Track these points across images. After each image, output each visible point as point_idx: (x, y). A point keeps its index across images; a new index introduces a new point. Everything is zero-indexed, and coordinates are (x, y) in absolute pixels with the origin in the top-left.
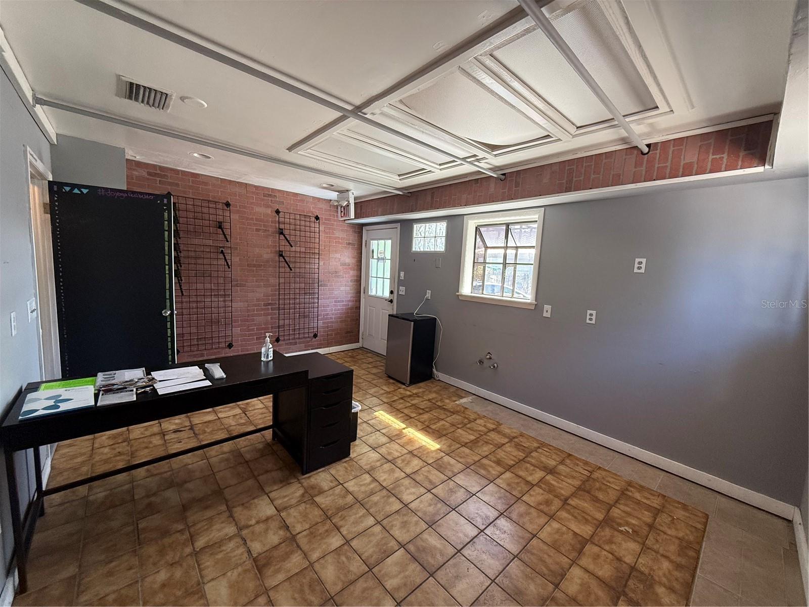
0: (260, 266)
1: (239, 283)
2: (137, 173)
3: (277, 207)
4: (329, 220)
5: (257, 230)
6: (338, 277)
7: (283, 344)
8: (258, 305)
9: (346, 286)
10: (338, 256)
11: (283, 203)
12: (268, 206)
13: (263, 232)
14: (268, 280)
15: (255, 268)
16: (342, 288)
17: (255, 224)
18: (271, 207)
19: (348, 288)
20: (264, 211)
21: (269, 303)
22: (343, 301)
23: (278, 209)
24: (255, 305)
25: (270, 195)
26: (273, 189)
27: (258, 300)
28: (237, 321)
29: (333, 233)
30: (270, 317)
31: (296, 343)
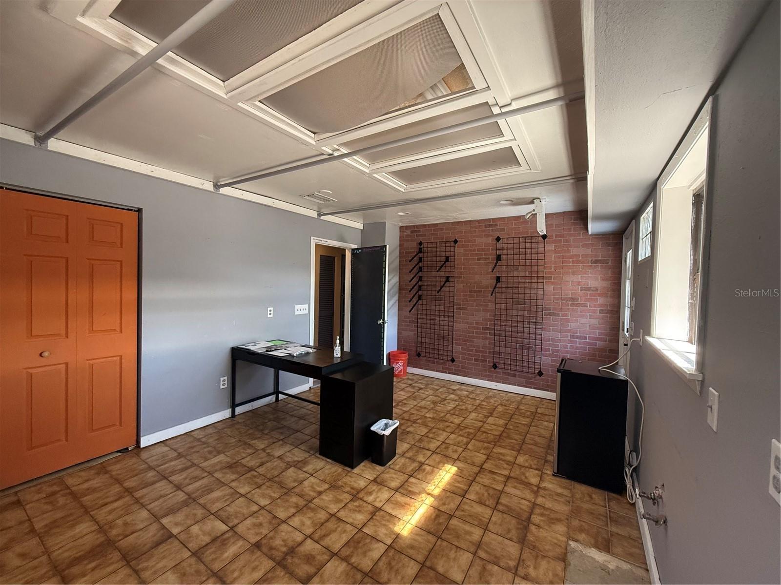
0: (480, 292)
1: (462, 306)
2: (406, 233)
3: (498, 234)
4: (561, 236)
5: (479, 259)
6: (577, 305)
7: (501, 372)
8: (478, 328)
9: (590, 317)
10: (578, 278)
11: (503, 230)
12: (487, 236)
13: (484, 260)
14: (487, 305)
15: (475, 294)
16: (583, 320)
17: (477, 255)
18: (492, 236)
19: (595, 322)
20: (485, 241)
21: (487, 328)
22: (585, 338)
23: (498, 237)
24: (474, 328)
25: (490, 226)
26: (493, 219)
27: (477, 323)
28: (458, 340)
29: (569, 251)
30: (488, 341)
31: (515, 376)
